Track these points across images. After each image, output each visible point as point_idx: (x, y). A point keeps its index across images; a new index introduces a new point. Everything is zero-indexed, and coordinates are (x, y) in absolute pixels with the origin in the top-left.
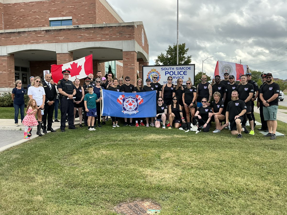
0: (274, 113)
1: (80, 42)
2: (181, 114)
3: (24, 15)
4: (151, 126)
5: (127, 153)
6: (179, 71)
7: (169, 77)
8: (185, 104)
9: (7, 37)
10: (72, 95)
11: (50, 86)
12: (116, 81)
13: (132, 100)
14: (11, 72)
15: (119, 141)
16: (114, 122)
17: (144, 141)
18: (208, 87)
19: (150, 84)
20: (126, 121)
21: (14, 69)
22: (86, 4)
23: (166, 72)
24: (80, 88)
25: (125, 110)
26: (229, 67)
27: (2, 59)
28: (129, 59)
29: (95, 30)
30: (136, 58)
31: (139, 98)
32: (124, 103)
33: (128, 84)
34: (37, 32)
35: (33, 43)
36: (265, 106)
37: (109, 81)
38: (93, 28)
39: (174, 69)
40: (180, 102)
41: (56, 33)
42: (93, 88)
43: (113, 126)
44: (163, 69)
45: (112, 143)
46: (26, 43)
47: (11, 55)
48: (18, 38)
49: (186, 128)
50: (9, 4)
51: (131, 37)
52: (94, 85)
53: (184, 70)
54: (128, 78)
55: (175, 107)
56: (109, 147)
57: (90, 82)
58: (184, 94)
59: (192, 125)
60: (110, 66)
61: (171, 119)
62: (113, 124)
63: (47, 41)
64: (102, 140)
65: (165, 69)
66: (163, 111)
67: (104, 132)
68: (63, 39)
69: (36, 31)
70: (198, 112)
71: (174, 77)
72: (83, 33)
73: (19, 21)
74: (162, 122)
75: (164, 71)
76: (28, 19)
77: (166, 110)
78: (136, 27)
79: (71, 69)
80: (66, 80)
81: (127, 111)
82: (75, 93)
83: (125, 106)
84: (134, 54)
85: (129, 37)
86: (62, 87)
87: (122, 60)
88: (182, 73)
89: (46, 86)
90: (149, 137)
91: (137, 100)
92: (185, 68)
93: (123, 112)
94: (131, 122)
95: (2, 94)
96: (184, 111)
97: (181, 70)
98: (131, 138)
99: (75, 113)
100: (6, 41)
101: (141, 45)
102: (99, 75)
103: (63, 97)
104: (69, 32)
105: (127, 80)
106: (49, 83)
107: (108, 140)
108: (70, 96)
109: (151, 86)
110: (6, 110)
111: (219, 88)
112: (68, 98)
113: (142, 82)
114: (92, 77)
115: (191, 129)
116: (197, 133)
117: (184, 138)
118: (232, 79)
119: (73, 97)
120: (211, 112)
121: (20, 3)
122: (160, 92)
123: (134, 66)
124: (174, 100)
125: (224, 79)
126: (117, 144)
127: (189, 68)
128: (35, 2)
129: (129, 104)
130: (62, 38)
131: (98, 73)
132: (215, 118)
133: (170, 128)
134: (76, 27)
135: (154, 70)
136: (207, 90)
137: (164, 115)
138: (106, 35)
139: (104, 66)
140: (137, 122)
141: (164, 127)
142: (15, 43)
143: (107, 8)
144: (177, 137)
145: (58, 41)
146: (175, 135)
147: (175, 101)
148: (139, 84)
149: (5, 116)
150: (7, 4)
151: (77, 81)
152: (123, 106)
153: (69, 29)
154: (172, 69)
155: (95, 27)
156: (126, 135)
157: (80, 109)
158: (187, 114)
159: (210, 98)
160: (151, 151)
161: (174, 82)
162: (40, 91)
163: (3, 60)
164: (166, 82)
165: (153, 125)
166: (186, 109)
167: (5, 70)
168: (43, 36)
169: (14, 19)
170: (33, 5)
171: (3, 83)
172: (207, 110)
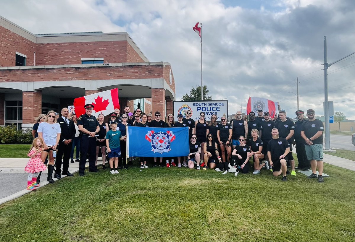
0: (319, 152)
1: (110, 79)
2: (217, 152)
3: (56, 55)
4: (184, 167)
5: (160, 212)
6: (212, 107)
7: (201, 113)
8: (221, 142)
9: (34, 73)
10: (95, 133)
11: (68, 122)
12: (145, 116)
13: (163, 137)
14: (37, 108)
15: (149, 189)
16: (142, 163)
17: (179, 189)
18: (243, 124)
19: (182, 121)
20: (155, 161)
21: (41, 105)
22: (117, 47)
23: (198, 108)
24: (104, 124)
25: (155, 148)
26: (261, 104)
27: (28, 94)
28: (158, 96)
29: (125, 68)
30: (164, 95)
31: (171, 134)
32: (154, 140)
33: (158, 120)
34: (67, 69)
35: (61, 80)
36: (307, 145)
37: (136, 116)
38: (123, 67)
39: (206, 104)
40: (215, 140)
41: (86, 70)
42: (117, 124)
43: (141, 167)
44: (194, 105)
45: (140, 192)
46: (54, 79)
47: (38, 91)
48: (46, 74)
49: (223, 169)
50: (42, 44)
51: (160, 76)
52: (120, 120)
53: (216, 106)
54: (158, 113)
55: (210, 145)
56: (136, 200)
57: (116, 118)
58: (218, 131)
59: (229, 166)
60: (139, 103)
61: (206, 159)
62: (140, 164)
63: (76, 78)
64: (127, 188)
65: (197, 105)
66: (196, 150)
67: (130, 176)
68: (93, 76)
69: (65, 68)
70: (235, 151)
71: (207, 113)
72: (113, 71)
73: (51, 60)
74: (196, 161)
75: (196, 107)
76: (60, 59)
77: (200, 149)
78: (165, 67)
79: (95, 104)
80: (89, 115)
81: (158, 149)
82: (98, 129)
83: (154, 144)
84: (163, 91)
85: (158, 75)
86: (83, 123)
87: (151, 98)
88: (215, 109)
89: (63, 122)
90: (185, 182)
91: (168, 136)
92: (218, 104)
93: (153, 150)
94: (161, 161)
95: (25, 130)
96: (219, 149)
97: (214, 106)
98: (162, 184)
99: (97, 152)
100: (33, 77)
101: (169, 84)
102: (126, 110)
103: (84, 134)
104: (99, 70)
105: (157, 116)
106: (67, 118)
107: (135, 187)
108: (92, 134)
109: (182, 122)
110: (26, 147)
111: (255, 125)
112: (89, 136)
113: (173, 118)
114: (118, 112)
115: (229, 170)
116: (236, 174)
117: (226, 183)
118: (268, 115)
119: (95, 135)
120: (250, 151)
121: (53, 43)
122: (193, 128)
123: (162, 102)
124: (210, 137)
125: (258, 116)
126: (146, 194)
127: (222, 104)
128: (68, 43)
129: (159, 141)
130: (91, 76)
131: (126, 108)
132: (255, 157)
133: (205, 169)
134: (106, 65)
135: (185, 106)
136: (243, 126)
137: (198, 154)
138: (136, 73)
139: (133, 103)
140: (167, 162)
141: (198, 168)
142: (42, 79)
143: (137, 52)
144: (217, 182)
145: (87, 79)
146: (214, 179)
147: (210, 139)
148: (170, 120)
149: (22, 155)
150: (40, 44)
151: (101, 117)
152: (153, 143)
153: (99, 67)
154: (205, 104)
155: (124, 66)
156: (157, 180)
157: (103, 148)
158: (223, 153)
159: (246, 136)
160: (192, 207)
161: (207, 118)
162: (53, 128)
163: (29, 96)
164: (199, 118)
165: (186, 166)
166: (222, 147)
167: (31, 106)
168: (72, 73)
169: (46, 58)
170: (65, 46)
171: (28, 119)
172: (245, 150)
